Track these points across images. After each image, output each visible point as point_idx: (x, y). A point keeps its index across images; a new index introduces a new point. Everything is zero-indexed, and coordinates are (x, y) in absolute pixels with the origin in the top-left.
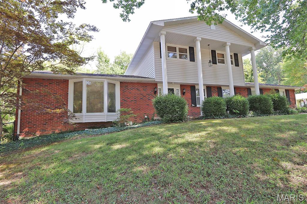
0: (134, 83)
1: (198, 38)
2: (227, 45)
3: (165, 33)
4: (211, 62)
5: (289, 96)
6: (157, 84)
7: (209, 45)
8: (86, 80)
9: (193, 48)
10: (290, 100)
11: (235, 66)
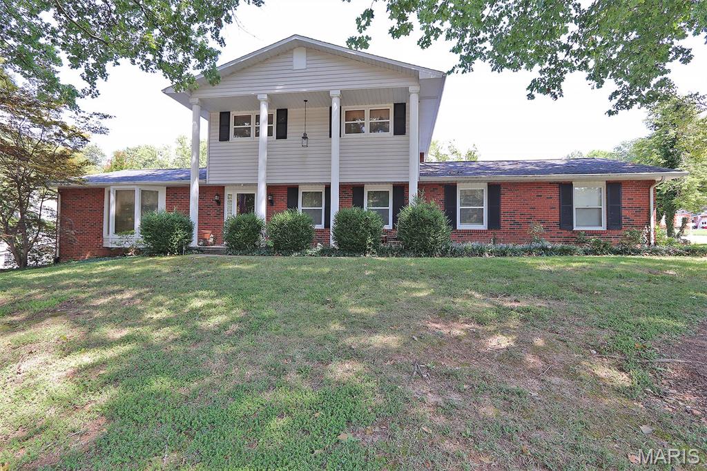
1: (259, 97)
2: (333, 97)
3: (197, 100)
4: (305, 137)
5: (619, 201)
6: (224, 187)
7: (306, 101)
8: (114, 189)
9: (287, 110)
10: (624, 213)
11: (394, 134)
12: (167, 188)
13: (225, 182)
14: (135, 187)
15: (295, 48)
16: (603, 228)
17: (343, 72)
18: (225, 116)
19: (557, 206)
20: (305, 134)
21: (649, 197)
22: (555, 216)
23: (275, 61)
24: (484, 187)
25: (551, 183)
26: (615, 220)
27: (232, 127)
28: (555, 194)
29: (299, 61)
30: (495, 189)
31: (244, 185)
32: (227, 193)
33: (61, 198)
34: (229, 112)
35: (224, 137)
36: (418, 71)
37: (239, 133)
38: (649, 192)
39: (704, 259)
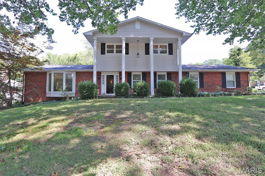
0: (85, 72)
1: (122, 38)
2: (151, 40)
3: (96, 38)
4: (138, 54)
5: (239, 78)
6: (101, 72)
7: (138, 41)
8: (53, 72)
9: (128, 44)
10: (241, 82)
11: (169, 54)
12: (76, 72)
13: (102, 70)
14: (64, 72)
15: (136, 21)
16: (235, 87)
17: (155, 31)
18: (103, 45)
19: (221, 80)
20: (138, 53)
21: (248, 77)
22: (221, 83)
23: (129, 25)
24: (198, 73)
25: (219, 73)
26: (238, 85)
27: (106, 49)
28: (220, 76)
29: (138, 26)
30: (202, 75)
31: (111, 71)
32: (102, 74)
33: (25, 76)
34: (105, 44)
35: (103, 53)
36: (183, 33)
37: (108, 52)
38: (248, 76)
39: (264, 96)
